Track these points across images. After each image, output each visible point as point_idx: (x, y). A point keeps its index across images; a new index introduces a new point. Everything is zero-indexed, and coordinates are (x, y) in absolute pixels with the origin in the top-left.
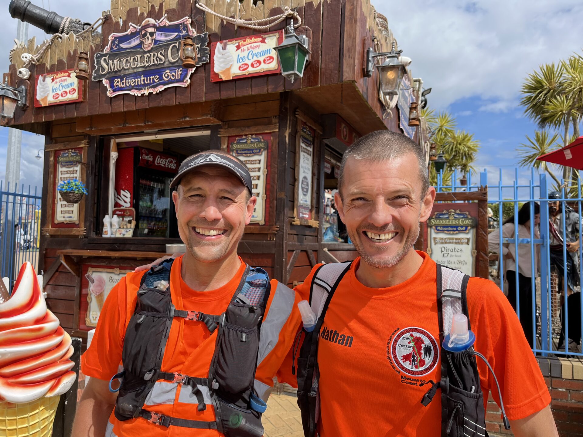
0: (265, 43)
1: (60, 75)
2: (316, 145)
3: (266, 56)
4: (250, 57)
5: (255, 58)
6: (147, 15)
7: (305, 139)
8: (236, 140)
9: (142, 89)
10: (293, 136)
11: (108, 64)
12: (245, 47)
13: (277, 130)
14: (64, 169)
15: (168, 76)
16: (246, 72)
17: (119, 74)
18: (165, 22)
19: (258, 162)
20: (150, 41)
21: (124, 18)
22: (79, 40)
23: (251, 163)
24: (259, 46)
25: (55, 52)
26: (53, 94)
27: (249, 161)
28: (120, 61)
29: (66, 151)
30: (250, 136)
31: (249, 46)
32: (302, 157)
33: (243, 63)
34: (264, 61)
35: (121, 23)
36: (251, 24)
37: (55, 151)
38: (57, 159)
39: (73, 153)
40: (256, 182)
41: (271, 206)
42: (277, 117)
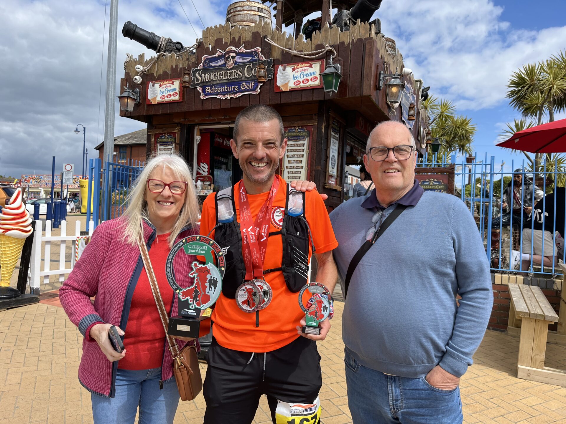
0: (312, 67)
1: (165, 82)
2: (341, 133)
3: (313, 76)
4: (302, 76)
5: (305, 77)
6: (230, 44)
7: (334, 129)
8: (287, 130)
9: (226, 95)
10: (327, 128)
11: (201, 77)
12: (299, 70)
13: (317, 124)
14: (162, 147)
15: (245, 86)
16: (299, 86)
17: (209, 83)
18: (242, 49)
19: (303, 145)
20: (232, 62)
21: (213, 45)
22: (179, 58)
23: (298, 146)
24: (308, 70)
25: (161, 66)
26: (161, 95)
27: (296, 144)
28: (210, 75)
29: (164, 135)
30: (298, 127)
31: (301, 69)
32: (332, 141)
33: (297, 80)
34: (311, 80)
35: (211, 48)
36: (302, 54)
37: (155, 134)
38: (157, 140)
39: (169, 136)
40: (301, 159)
41: (311, 175)
42: (317, 114)
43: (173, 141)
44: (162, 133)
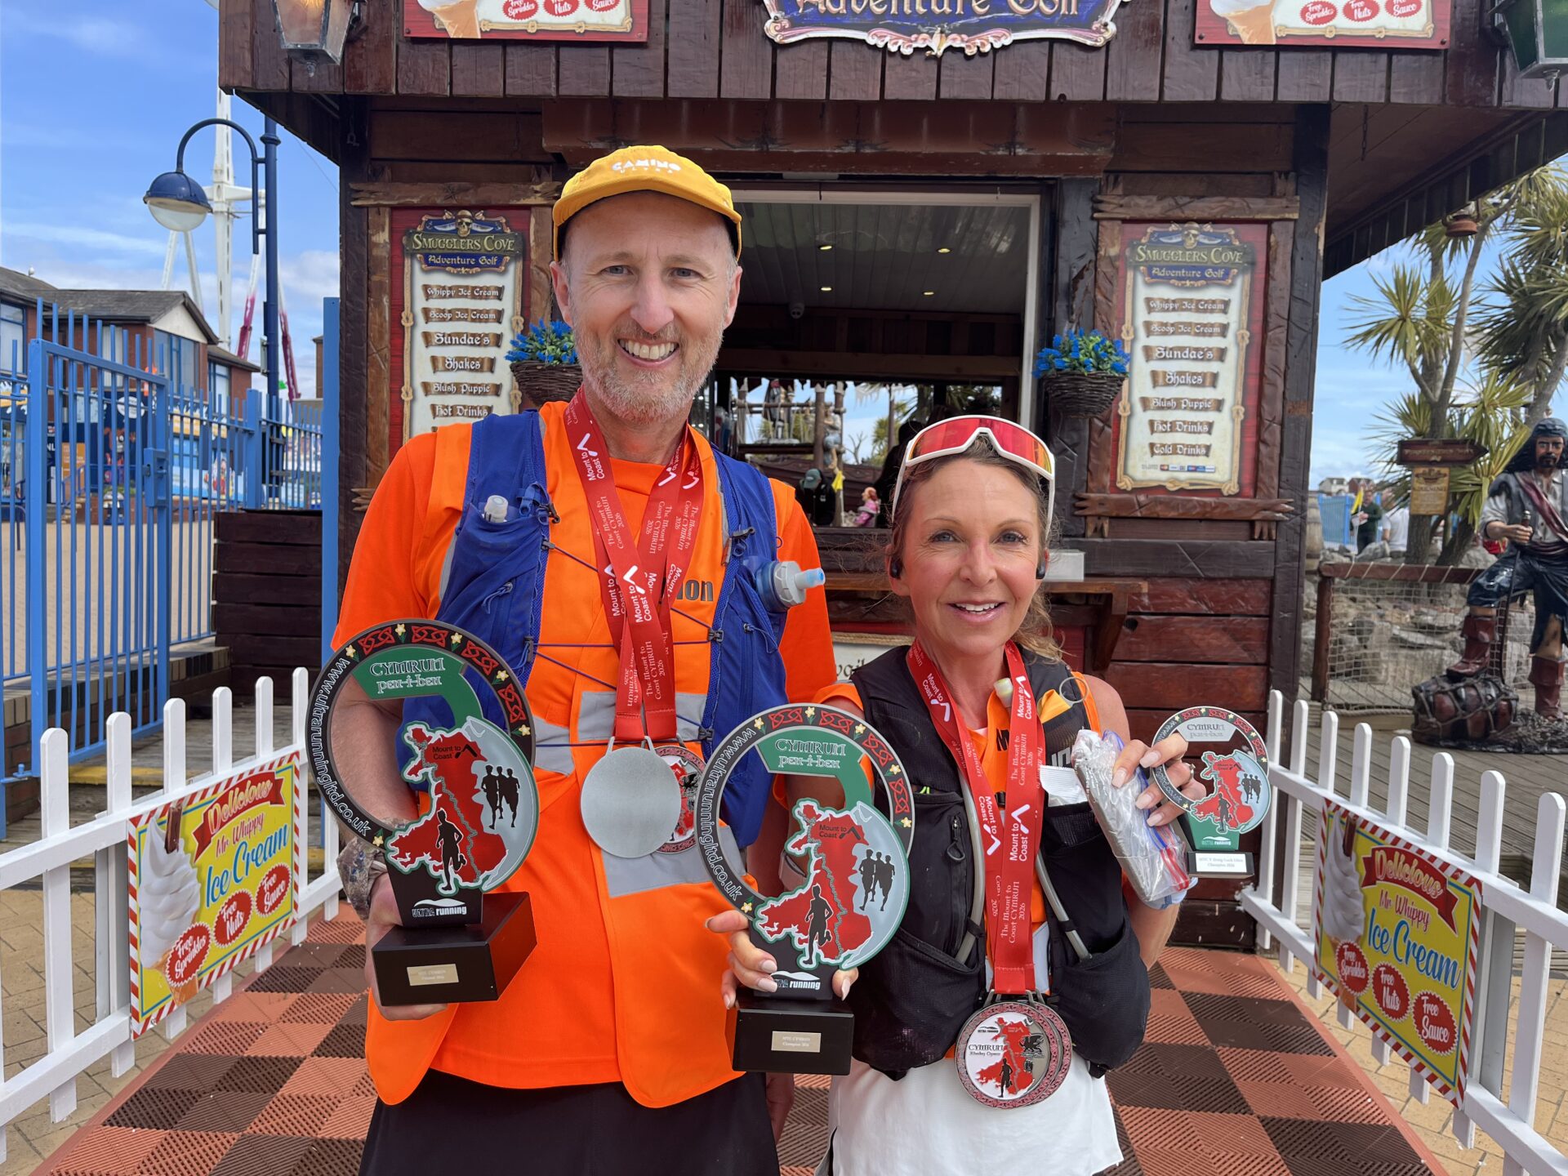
8: (1145, 234)
9: (919, 33)
13: (1299, 215)
14: (442, 279)
16: (1326, 30)
19: (1222, 307)
23: (1197, 310)
27: (1191, 301)
29: (448, 215)
30: (1196, 225)
34: (1390, 7)
37: (393, 208)
38: (404, 242)
39: (479, 222)
40: (1214, 367)
41: (1264, 442)
42: (1292, 174)
43: (506, 251)
44: (442, 208)
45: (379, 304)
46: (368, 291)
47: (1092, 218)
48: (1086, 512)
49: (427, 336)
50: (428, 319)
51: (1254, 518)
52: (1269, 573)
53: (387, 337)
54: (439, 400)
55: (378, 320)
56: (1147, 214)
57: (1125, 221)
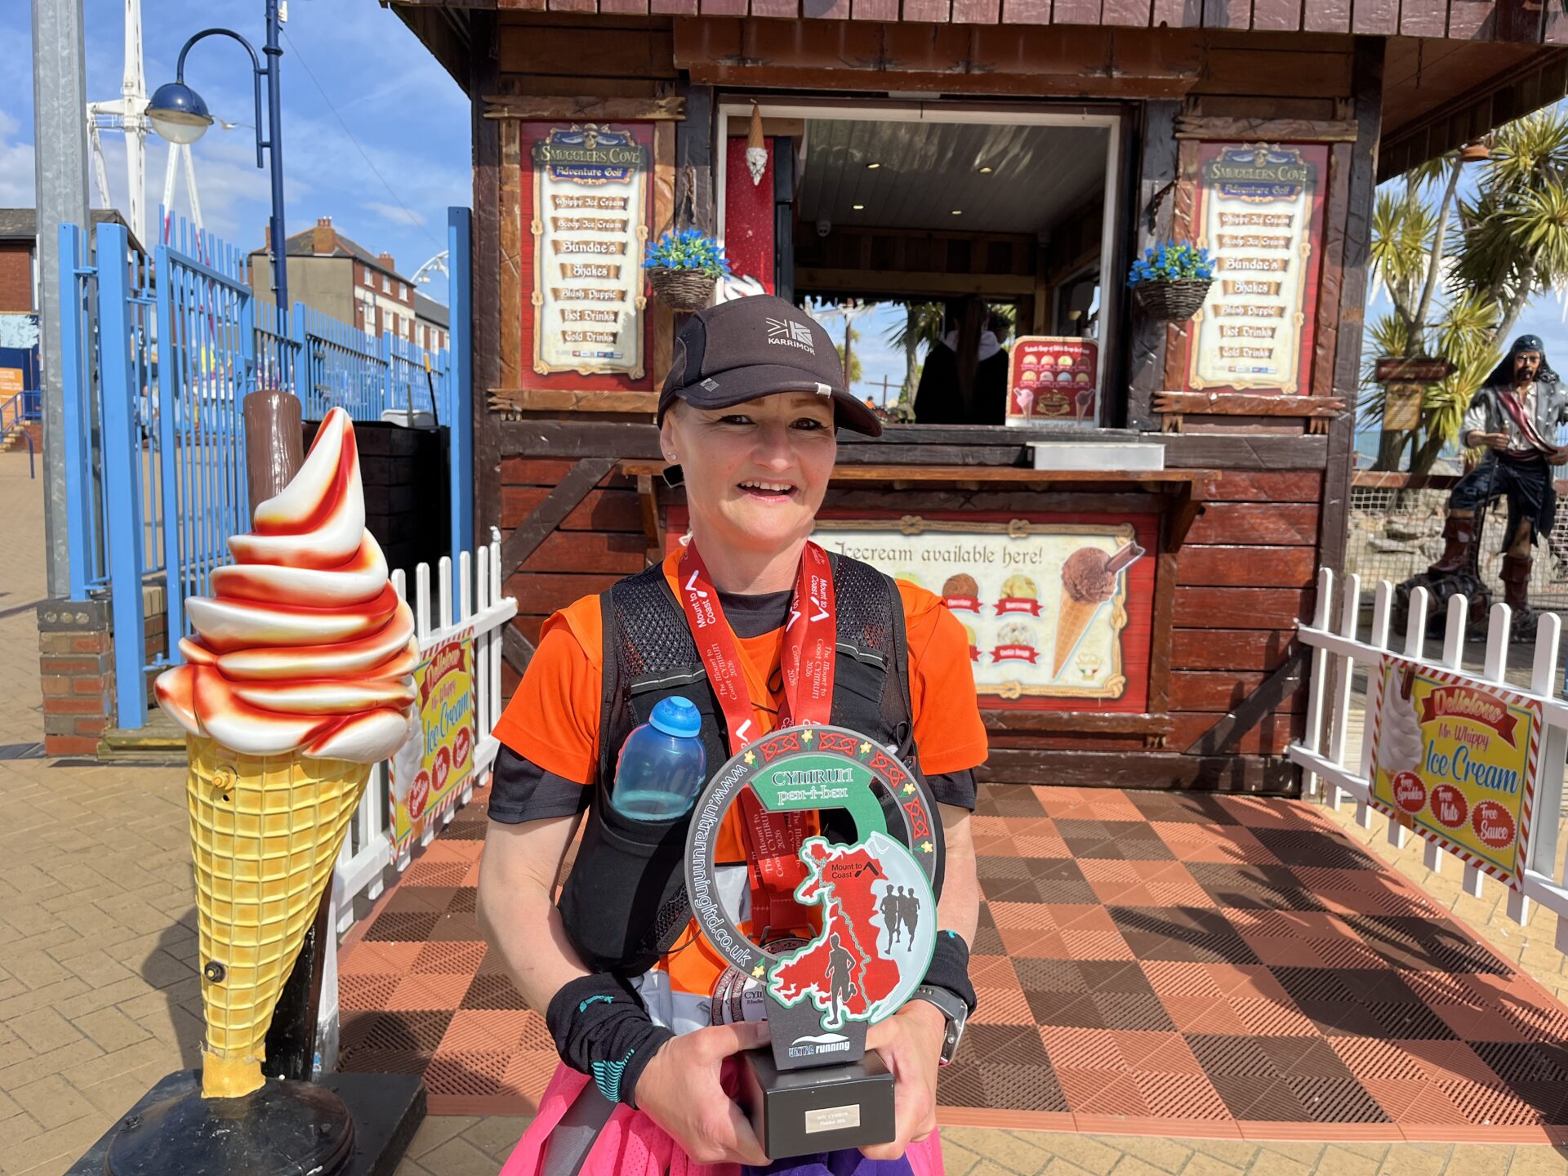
13: (1354, 138)
14: (568, 190)
19: (1287, 221)
23: (1265, 224)
29: (574, 128)
30: (1266, 145)
37: (523, 120)
38: (533, 153)
39: (605, 135)
40: (1278, 276)
41: (1321, 346)
42: (1351, 100)
43: (631, 163)
44: (569, 121)
45: (510, 213)
46: (501, 200)
47: (1174, 138)
48: (1164, 409)
49: (556, 244)
50: (556, 228)
51: (1311, 414)
52: (1322, 464)
53: (519, 245)
54: (568, 305)
55: (510, 228)
56: (1225, 134)
57: (1203, 141)
